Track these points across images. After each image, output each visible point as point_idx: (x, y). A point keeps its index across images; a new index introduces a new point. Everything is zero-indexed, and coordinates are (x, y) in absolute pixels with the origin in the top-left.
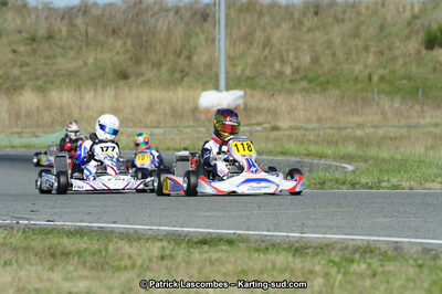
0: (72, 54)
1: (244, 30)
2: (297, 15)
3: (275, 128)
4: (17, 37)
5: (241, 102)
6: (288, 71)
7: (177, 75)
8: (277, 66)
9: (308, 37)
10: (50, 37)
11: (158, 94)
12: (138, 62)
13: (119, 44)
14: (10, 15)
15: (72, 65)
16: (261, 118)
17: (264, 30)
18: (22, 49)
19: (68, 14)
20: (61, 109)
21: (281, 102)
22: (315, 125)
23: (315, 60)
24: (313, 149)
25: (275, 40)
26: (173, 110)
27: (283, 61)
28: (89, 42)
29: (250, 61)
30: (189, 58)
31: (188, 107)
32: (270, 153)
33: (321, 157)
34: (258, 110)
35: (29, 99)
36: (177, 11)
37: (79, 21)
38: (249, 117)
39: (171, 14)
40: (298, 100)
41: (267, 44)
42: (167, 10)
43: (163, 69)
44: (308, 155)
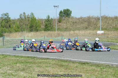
0: (79, 25)
1: (105, 21)
2: (113, 19)
3: (108, 37)
4: (71, 22)
5: (103, 33)
6: (112, 27)
7: (95, 28)
8: (110, 26)
9: (115, 22)
10: (76, 22)
11: (91, 31)
12: (89, 26)
13: (86, 23)
14: (70, 19)
15: (79, 26)
16: (106, 35)
17: (108, 21)
18: (72, 24)
19: (79, 19)
20: (76, 34)
21: (110, 33)
22: (114, 36)
23: (116, 26)
24: (113, 41)
25: (110, 22)
26: (93, 34)
27: (111, 26)
28: (82, 23)
29: (106, 25)
30: (96, 25)
31: (95, 33)
32: (106, 41)
33: (114, 42)
34: (106, 34)
35: (72, 32)
36: (95, 18)
37: (80, 20)
38: (104, 35)
39: (94, 19)
40: (112, 32)
41: (108, 23)
42: (93, 18)
43: (93, 27)
44: (112, 42)
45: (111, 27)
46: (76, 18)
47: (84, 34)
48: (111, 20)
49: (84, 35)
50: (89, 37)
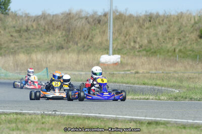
0: (38, 37)
2: (141, 21)
3: (137, 73)
4: (13, 30)
5: (119, 60)
6: (137, 46)
7: (86, 48)
8: (132, 44)
9: (146, 31)
10: (27, 30)
12: (68, 42)
13: (60, 33)
14: (10, 19)
15: (38, 43)
16: (129, 68)
17: (126, 27)
18: (15, 34)
19: (37, 19)
22: (154, 71)
23: (150, 42)
25: (131, 32)
26: (88, 63)
27: (135, 42)
28: (46, 32)
29: (119, 41)
30: (91, 40)
31: (95, 62)
32: (138, 84)
34: (127, 64)
36: (87, 18)
37: (42, 22)
38: (123, 67)
39: (84, 21)
40: (144, 59)
41: (127, 34)
42: (82, 18)
43: (79, 45)
44: (156, 85)
45: (134, 48)
46: (27, 16)
47: (62, 63)
48: (136, 26)
49: (60, 66)
50: (77, 71)
